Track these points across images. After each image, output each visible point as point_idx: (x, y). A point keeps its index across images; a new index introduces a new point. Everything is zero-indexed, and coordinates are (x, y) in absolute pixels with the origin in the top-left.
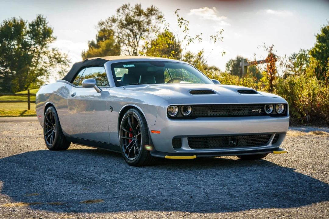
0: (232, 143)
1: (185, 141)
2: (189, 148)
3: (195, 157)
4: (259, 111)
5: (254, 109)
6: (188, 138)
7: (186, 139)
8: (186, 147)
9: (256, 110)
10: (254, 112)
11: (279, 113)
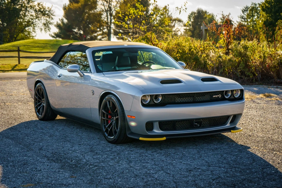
0: (196, 124)
1: (156, 125)
2: (159, 131)
3: (164, 138)
4: (219, 97)
5: (214, 95)
6: (159, 122)
7: (158, 123)
8: (158, 130)
9: (216, 96)
10: (215, 97)
11: (235, 97)
